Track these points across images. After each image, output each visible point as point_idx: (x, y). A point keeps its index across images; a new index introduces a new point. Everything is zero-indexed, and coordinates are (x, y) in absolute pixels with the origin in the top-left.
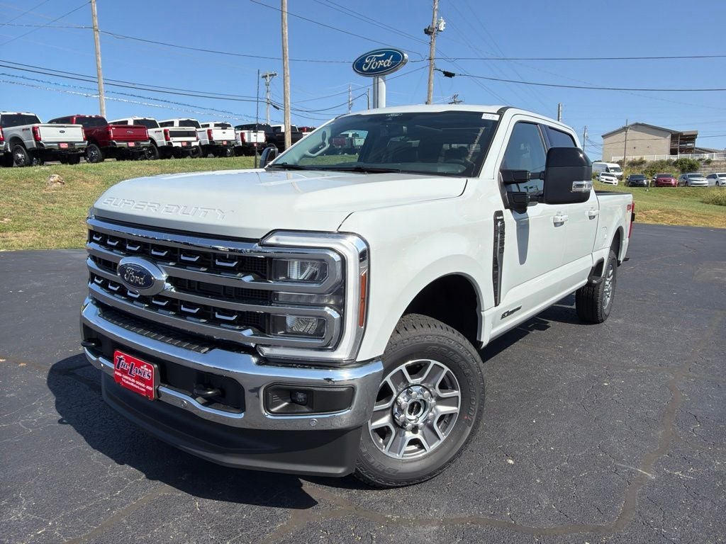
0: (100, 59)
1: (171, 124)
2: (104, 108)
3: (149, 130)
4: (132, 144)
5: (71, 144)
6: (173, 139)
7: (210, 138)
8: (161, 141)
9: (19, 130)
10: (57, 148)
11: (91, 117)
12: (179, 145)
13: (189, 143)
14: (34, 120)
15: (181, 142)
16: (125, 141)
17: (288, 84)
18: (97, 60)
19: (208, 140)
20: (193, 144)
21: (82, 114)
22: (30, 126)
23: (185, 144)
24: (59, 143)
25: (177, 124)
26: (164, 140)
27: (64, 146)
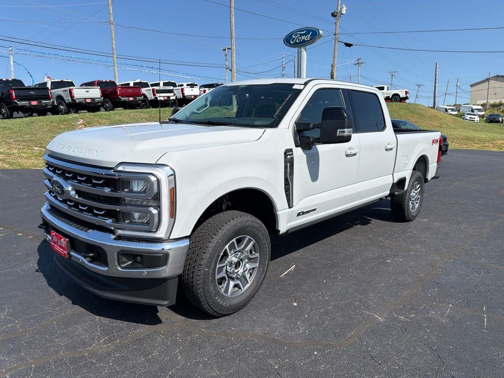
0: (114, 42)
1: (158, 85)
2: (117, 75)
3: (142, 89)
4: (131, 99)
5: (93, 99)
6: (158, 95)
7: (183, 94)
8: (150, 96)
9: (61, 91)
10: (84, 102)
11: (106, 81)
12: (162, 99)
13: (169, 97)
14: (71, 84)
15: (164, 97)
16: (127, 97)
17: (234, 55)
18: (112, 44)
19: (181, 95)
20: (171, 98)
21: (101, 80)
22: (68, 88)
23: (166, 98)
24: (85, 99)
25: (161, 84)
26: (152, 96)
27: (88, 101)
